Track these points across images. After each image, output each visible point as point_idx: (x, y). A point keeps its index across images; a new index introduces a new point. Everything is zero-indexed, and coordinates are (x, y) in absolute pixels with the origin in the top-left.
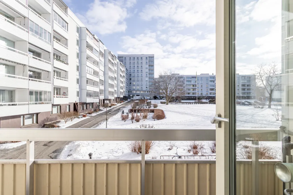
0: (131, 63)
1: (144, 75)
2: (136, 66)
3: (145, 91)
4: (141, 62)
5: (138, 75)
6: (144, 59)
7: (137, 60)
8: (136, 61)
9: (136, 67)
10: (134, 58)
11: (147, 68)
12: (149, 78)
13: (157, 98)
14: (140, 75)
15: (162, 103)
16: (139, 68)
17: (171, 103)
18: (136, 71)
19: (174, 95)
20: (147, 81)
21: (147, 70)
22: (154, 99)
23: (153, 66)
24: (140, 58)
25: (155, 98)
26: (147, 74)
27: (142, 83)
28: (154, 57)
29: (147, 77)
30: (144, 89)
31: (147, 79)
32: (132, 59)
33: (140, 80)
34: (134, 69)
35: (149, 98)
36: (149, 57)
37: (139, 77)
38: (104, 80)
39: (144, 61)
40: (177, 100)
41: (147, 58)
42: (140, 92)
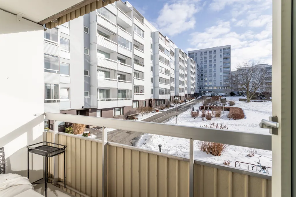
0: (202, 58)
1: (218, 69)
2: (208, 60)
3: (219, 87)
4: (214, 56)
5: (210, 70)
6: (218, 52)
7: (209, 54)
8: (208, 56)
9: (208, 62)
10: (206, 52)
11: (221, 62)
12: (224, 72)
13: (235, 94)
14: (213, 70)
15: (240, 100)
16: (212, 63)
17: (254, 101)
18: (208, 66)
19: (259, 91)
20: (221, 76)
21: (222, 64)
22: (230, 96)
23: (229, 58)
24: (213, 52)
25: (232, 94)
26: (221, 67)
27: (215, 79)
28: (230, 47)
29: (221, 71)
30: (218, 84)
31: (222, 73)
32: (203, 53)
33: (213, 75)
34: (206, 64)
35: (223, 94)
36: (224, 49)
37: (211, 72)
38: (175, 77)
39: (218, 54)
40: (263, 96)
41: (221, 50)
42: (213, 88)
